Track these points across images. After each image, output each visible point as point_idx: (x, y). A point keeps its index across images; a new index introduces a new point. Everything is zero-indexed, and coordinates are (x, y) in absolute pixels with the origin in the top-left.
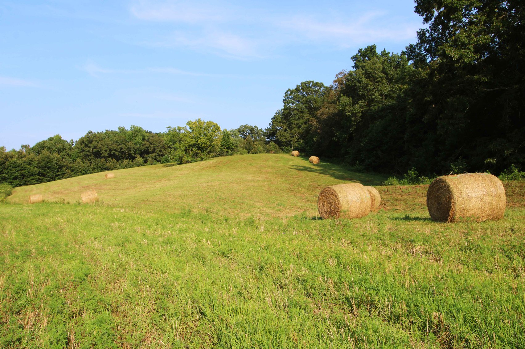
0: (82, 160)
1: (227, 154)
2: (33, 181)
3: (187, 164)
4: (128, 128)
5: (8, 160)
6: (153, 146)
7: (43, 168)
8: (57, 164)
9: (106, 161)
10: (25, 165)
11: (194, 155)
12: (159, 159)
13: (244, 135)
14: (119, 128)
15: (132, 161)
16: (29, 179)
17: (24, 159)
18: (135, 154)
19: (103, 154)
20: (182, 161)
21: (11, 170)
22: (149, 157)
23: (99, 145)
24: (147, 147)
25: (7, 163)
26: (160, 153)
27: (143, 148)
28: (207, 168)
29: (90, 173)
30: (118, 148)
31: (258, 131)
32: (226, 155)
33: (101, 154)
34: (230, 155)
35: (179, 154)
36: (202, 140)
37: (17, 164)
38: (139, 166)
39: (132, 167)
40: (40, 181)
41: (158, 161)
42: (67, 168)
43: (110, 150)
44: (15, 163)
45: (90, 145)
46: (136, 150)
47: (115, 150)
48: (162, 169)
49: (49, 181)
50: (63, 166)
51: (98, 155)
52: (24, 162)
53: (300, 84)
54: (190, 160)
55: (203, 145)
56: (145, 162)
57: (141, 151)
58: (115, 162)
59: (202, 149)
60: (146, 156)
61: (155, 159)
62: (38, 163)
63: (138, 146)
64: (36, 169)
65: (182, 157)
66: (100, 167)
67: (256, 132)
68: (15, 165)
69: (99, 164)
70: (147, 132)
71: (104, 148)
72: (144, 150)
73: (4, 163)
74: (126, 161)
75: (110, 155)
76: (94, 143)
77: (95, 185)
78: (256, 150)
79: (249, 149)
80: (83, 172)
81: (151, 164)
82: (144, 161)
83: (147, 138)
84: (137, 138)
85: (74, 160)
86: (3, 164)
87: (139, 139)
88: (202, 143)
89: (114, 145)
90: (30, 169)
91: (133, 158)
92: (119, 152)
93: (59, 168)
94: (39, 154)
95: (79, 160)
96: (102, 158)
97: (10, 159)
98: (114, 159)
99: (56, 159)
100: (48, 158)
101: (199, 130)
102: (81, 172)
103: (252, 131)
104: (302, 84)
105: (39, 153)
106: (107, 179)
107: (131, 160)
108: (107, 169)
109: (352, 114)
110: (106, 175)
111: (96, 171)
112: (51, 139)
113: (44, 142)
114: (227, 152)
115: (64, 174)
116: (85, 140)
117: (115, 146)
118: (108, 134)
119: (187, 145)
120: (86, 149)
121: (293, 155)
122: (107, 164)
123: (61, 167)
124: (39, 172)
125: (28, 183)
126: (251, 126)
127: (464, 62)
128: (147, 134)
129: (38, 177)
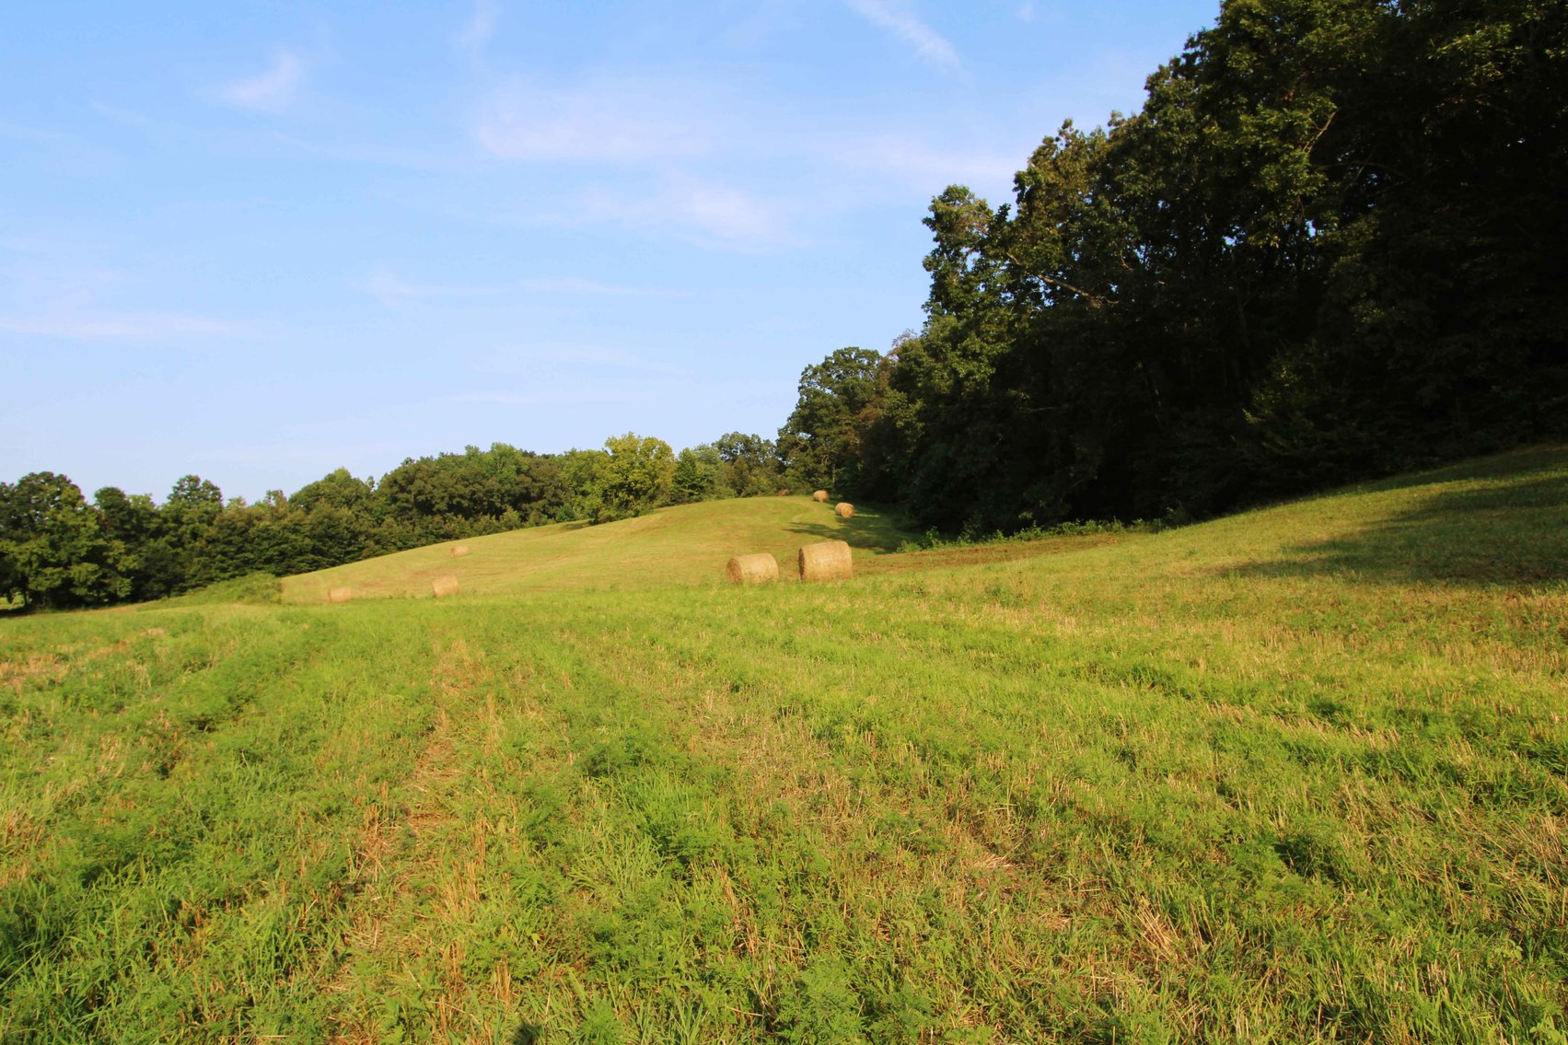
0: (396, 519)
1: (689, 499)
2: (302, 565)
3: (608, 524)
4: (485, 448)
5: (254, 525)
6: (538, 484)
7: (320, 538)
8: (347, 529)
9: (444, 519)
10: (287, 534)
11: (621, 504)
12: (551, 511)
13: (732, 455)
14: (468, 448)
15: (498, 519)
16: (294, 562)
17: (285, 522)
18: (502, 502)
19: (437, 506)
20: (597, 518)
21: (259, 544)
22: (532, 509)
23: (429, 487)
24: (526, 488)
25: (252, 531)
26: (553, 500)
27: (518, 490)
28: (643, 530)
29: (414, 547)
30: (467, 491)
31: (761, 445)
32: (689, 502)
33: (433, 506)
34: (697, 501)
35: (592, 505)
36: (635, 475)
37: (272, 533)
38: (511, 528)
39: (497, 532)
40: (315, 566)
41: (550, 516)
42: (368, 537)
43: (452, 497)
44: (266, 529)
45: (410, 487)
46: (503, 495)
47: (462, 496)
48: (560, 535)
49: (333, 565)
50: (360, 533)
51: (426, 508)
52: (284, 528)
53: (831, 355)
54: (613, 515)
55: (638, 486)
56: (524, 519)
57: (514, 495)
58: (463, 520)
59: (637, 494)
60: (525, 506)
61: (544, 512)
62: (312, 529)
63: (508, 487)
64: (307, 541)
65: (598, 510)
66: (432, 533)
67: (756, 446)
68: (267, 535)
69: (430, 526)
70: (525, 454)
71: (438, 493)
72: (521, 494)
73: (246, 530)
74: (485, 519)
75: (451, 508)
76: (418, 483)
77: (437, 569)
78: (755, 489)
79: (741, 487)
80: (399, 544)
81: (537, 524)
82: (521, 517)
83: (525, 468)
84: (505, 470)
85: (380, 522)
86: (243, 532)
87: (509, 471)
88: (636, 482)
89: (458, 486)
90: (295, 540)
91: (498, 513)
92: (471, 500)
93: (351, 538)
94: (311, 510)
95: (389, 519)
96: (433, 514)
97: (255, 522)
98: (460, 516)
99: (345, 519)
100: (330, 518)
101: (630, 456)
102: (394, 544)
103: (749, 444)
104: (835, 353)
105: (308, 509)
106: (455, 557)
107: (494, 517)
108: (448, 536)
109: (906, 423)
110: (453, 550)
111: (424, 541)
112: (331, 478)
113: (317, 486)
114: (691, 494)
115: (363, 548)
116: (399, 478)
117: (461, 489)
118: (447, 462)
119: (606, 486)
120: (401, 496)
121: (816, 500)
122: (446, 527)
123: (355, 535)
124: (314, 546)
125: (293, 570)
126: (744, 436)
127: (975, 380)
128: (526, 460)
129: (312, 556)
